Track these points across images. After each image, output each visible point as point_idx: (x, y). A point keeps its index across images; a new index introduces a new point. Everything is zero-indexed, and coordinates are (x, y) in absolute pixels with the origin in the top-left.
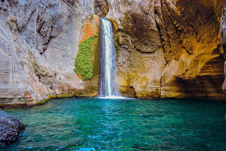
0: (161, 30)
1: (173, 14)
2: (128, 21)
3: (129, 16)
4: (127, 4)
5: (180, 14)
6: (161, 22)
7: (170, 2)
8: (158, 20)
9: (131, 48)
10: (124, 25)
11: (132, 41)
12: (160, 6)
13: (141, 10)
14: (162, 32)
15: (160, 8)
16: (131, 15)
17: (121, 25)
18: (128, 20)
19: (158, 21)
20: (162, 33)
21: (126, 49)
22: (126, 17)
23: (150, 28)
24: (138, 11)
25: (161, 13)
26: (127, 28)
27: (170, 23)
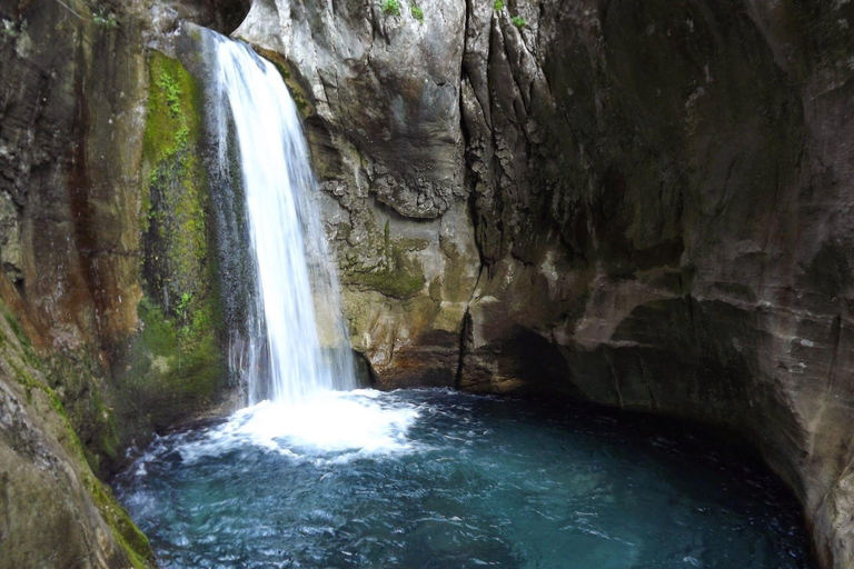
0: (475, 140)
1: (528, 96)
2: (365, 99)
3: (375, 81)
4: (370, 29)
5: (554, 104)
6: (481, 112)
7: (527, 51)
8: (470, 103)
9: (355, 194)
10: (341, 108)
11: (363, 171)
12: (485, 51)
13: (425, 68)
14: (476, 149)
15: (483, 62)
16: (381, 80)
17: (326, 105)
18: (367, 96)
19: (470, 105)
20: (479, 154)
21: (335, 197)
22: (358, 79)
23: (443, 135)
24: (415, 69)
25: (485, 80)
26: (355, 123)
27: (512, 122)
